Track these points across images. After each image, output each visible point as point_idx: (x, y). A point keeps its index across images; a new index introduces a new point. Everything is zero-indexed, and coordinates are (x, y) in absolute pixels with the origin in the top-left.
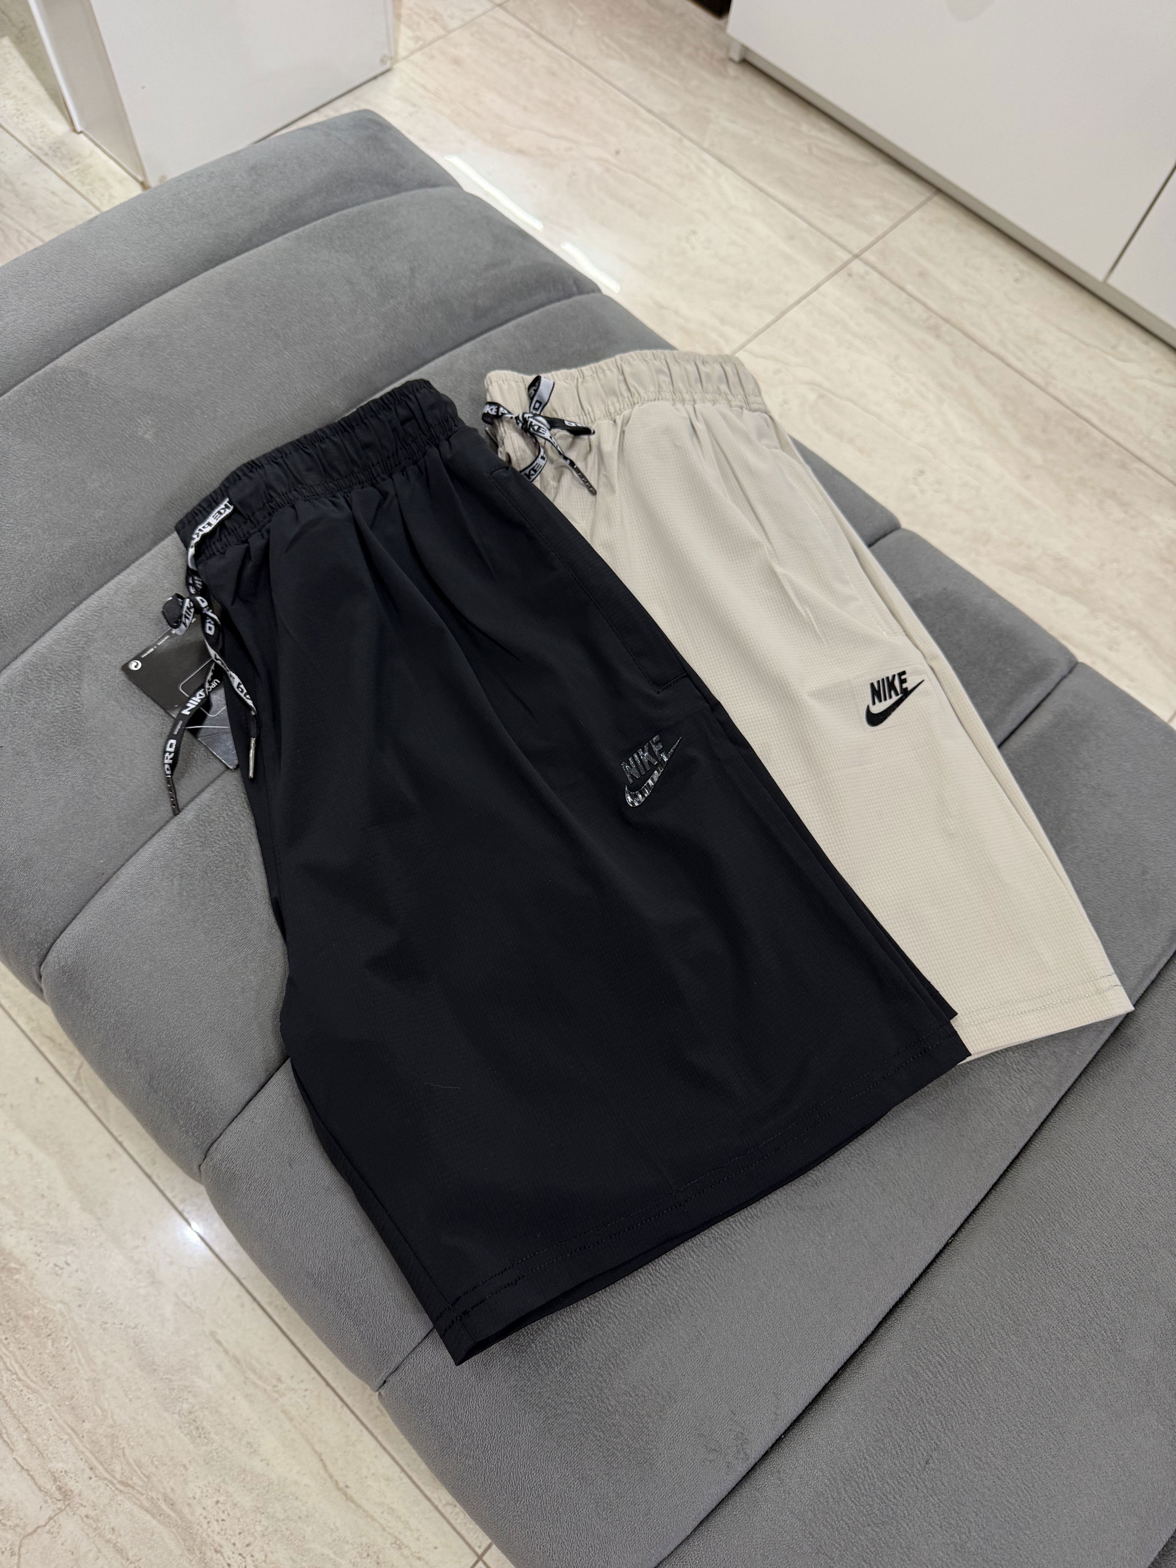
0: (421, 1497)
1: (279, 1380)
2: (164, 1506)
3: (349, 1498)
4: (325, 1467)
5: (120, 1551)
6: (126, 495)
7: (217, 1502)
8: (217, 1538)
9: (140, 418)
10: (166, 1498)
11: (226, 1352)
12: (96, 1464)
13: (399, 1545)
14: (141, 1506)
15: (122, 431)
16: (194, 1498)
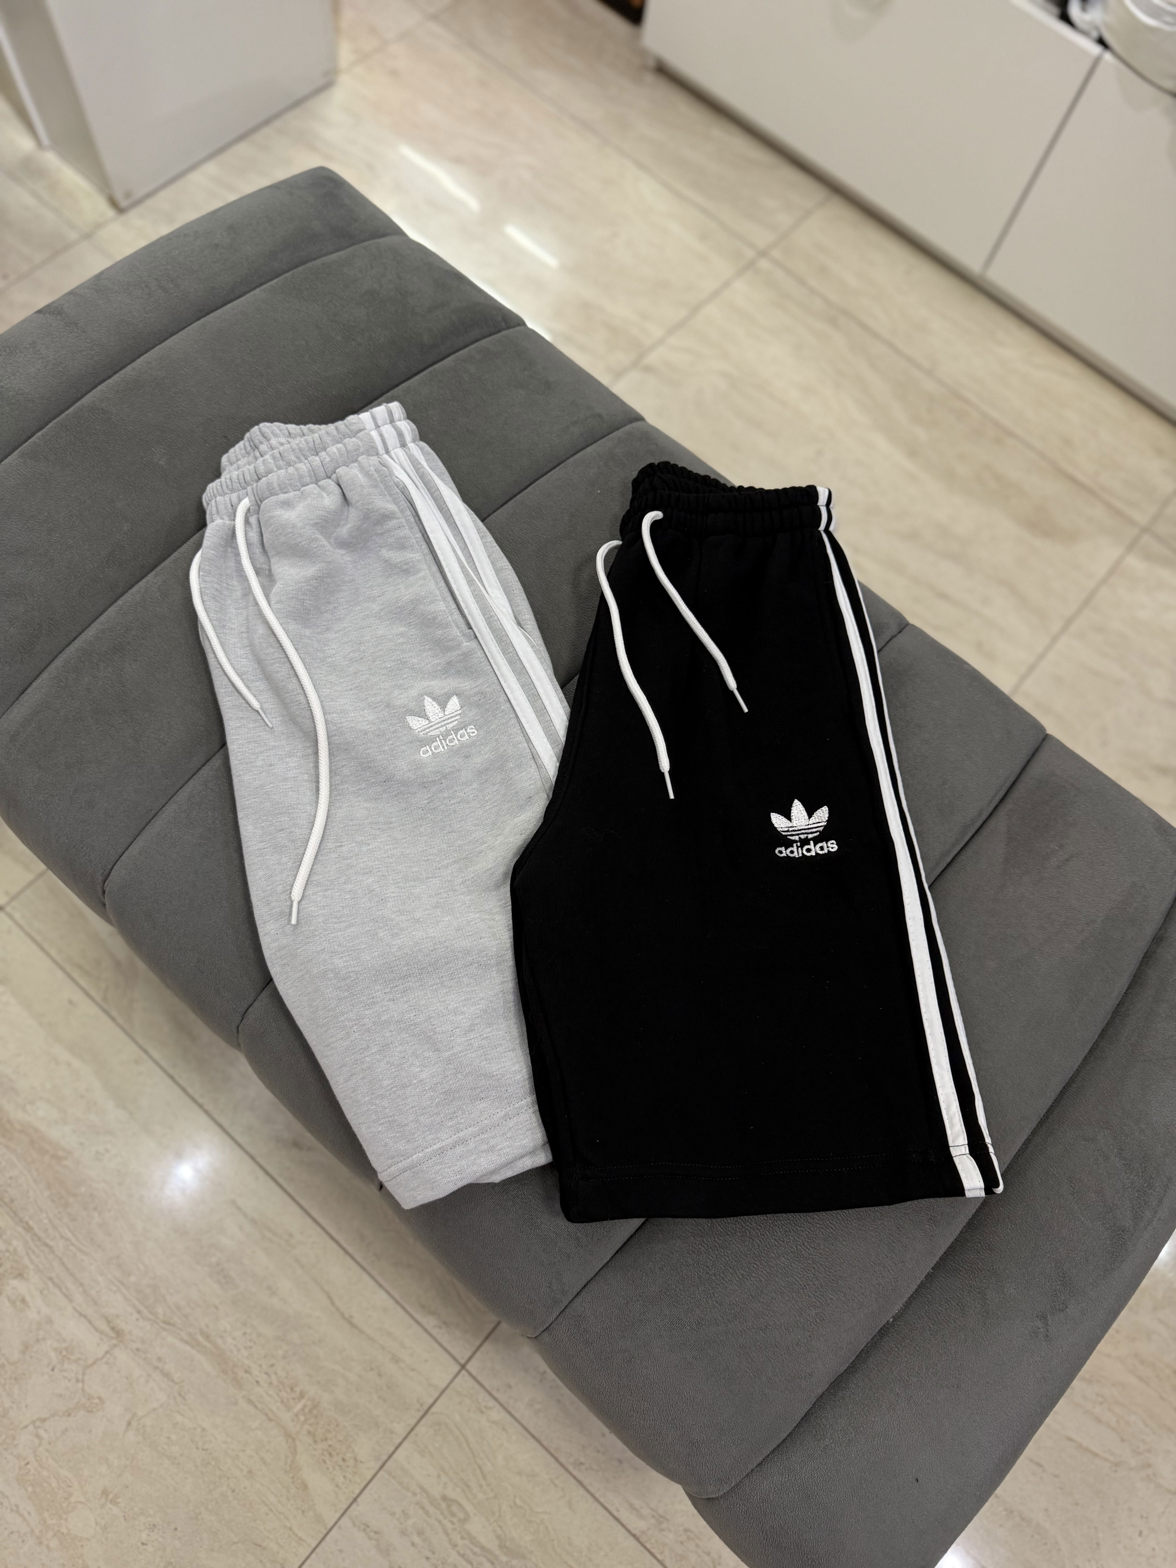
0: (412, 1322)
1: (291, 1235)
2: (200, 1338)
3: (353, 1325)
4: (333, 1303)
5: (166, 1375)
6: (148, 511)
7: (245, 1334)
8: (246, 1362)
9: (154, 448)
10: (202, 1332)
11: (245, 1215)
12: (142, 1308)
13: (396, 1360)
14: (182, 1340)
15: (141, 459)
16: (225, 1331)
